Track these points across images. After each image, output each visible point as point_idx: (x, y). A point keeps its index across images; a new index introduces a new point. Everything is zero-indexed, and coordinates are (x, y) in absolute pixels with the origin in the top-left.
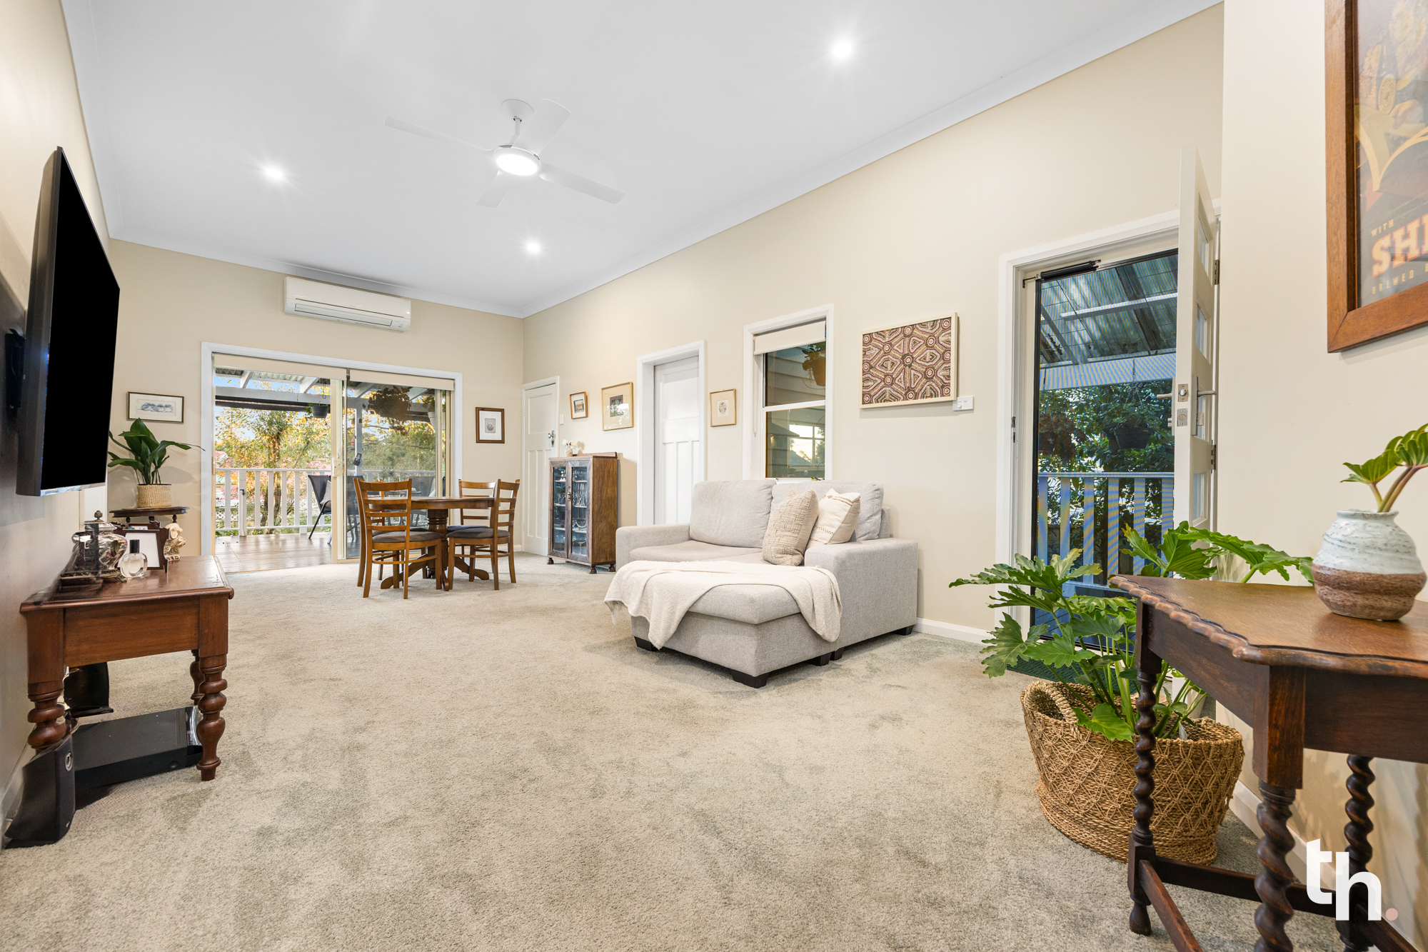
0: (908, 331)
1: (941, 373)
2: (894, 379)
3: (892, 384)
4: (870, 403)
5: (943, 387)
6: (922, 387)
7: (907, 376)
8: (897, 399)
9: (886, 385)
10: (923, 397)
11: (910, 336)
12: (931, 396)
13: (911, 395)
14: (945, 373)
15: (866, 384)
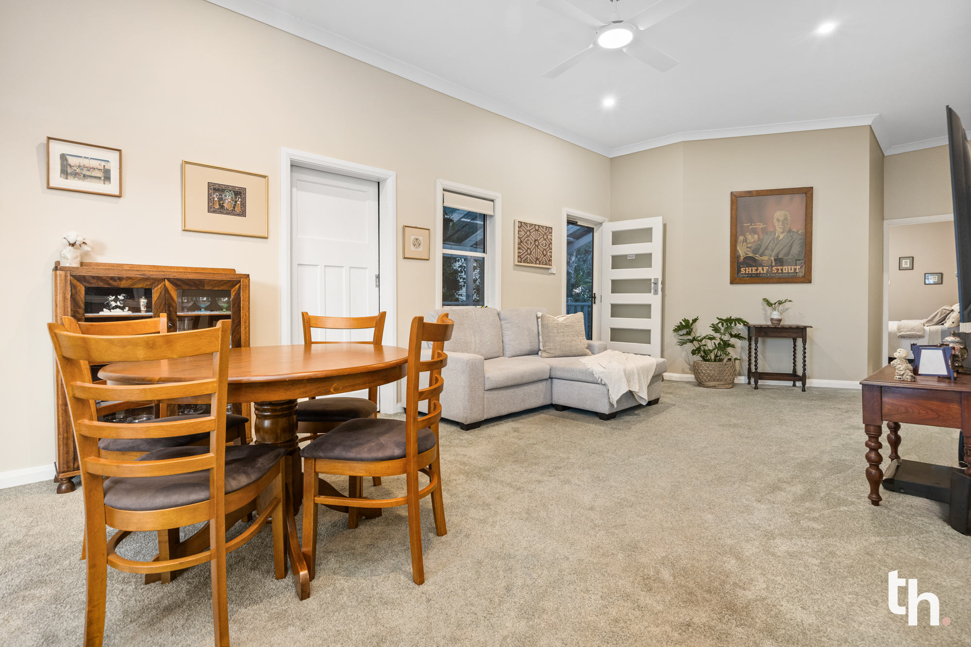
0: (537, 228)
1: (549, 254)
2: (531, 252)
3: (530, 254)
4: (521, 262)
5: (549, 261)
6: (542, 259)
7: (536, 251)
8: (532, 263)
9: (527, 254)
10: (542, 264)
11: (537, 230)
12: (545, 264)
13: (538, 262)
14: (550, 254)
15: (519, 251)
